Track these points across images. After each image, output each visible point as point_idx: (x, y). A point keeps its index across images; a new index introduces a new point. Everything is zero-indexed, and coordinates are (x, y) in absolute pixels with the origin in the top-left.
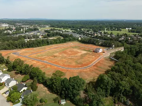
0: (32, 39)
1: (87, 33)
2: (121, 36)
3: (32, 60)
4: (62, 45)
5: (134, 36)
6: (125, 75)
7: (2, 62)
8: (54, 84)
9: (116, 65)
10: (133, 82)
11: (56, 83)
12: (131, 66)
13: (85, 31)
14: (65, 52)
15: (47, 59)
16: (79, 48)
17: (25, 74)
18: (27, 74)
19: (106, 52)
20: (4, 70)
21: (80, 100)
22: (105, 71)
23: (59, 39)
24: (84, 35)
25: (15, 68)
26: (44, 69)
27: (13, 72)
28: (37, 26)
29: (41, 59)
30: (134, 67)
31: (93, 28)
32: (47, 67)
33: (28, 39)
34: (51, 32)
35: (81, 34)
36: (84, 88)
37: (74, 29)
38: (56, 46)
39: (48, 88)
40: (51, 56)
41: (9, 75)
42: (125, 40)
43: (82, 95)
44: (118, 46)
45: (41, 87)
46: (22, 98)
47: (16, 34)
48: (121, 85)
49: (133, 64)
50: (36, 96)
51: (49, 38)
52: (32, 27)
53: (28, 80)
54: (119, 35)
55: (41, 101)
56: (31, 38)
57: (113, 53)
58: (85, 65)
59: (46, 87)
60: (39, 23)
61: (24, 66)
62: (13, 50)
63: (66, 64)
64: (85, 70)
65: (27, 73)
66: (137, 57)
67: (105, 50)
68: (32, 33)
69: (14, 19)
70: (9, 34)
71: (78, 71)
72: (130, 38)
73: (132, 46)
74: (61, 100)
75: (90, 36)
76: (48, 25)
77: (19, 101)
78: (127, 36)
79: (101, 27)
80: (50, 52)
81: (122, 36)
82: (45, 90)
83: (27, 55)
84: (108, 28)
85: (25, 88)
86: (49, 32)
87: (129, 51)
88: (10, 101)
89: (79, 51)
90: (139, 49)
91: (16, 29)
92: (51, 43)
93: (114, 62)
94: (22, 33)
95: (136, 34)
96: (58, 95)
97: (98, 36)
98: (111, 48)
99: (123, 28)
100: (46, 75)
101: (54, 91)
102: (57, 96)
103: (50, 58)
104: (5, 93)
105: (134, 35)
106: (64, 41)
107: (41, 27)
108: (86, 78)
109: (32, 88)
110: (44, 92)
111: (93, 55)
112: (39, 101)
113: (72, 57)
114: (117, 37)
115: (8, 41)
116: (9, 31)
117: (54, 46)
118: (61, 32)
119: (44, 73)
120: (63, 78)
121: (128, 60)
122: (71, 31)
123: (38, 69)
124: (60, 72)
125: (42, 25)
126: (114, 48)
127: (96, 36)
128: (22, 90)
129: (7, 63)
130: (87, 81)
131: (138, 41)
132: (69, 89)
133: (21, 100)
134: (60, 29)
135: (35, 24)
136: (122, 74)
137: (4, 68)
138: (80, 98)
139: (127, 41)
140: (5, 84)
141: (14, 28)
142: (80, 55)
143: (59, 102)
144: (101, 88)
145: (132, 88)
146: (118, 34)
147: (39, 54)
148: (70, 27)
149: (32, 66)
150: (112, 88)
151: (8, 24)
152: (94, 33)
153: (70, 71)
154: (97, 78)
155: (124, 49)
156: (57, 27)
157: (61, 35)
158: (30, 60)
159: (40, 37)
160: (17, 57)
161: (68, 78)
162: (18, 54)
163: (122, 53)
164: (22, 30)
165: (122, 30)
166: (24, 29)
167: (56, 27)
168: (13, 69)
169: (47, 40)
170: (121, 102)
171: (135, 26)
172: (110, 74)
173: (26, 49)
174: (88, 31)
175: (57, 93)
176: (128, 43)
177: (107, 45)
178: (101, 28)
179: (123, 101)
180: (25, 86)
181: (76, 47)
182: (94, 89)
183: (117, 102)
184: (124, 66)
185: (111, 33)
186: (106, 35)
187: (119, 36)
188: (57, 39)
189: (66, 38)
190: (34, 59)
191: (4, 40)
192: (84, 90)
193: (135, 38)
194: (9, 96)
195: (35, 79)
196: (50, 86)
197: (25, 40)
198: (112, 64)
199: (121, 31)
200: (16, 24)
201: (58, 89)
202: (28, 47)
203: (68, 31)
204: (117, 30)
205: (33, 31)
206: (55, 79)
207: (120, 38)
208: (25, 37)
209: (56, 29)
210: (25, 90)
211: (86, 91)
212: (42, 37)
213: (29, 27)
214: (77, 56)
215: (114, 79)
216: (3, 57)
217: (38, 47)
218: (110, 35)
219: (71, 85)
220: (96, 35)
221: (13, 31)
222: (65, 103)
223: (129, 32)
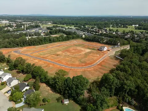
0: (34, 37)
1: (92, 30)
2: (127, 33)
3: (35, 59)
4: (65, 42)
5: (141, 33)
6: (130, 75)
7: (3, 61)
8: (57, 84)
9: (121, 64)
10: (139, 81)
11: (59, 82)
12: (137, 65)
13: (89, 28)
14: (68, 51)
15: (49, 57)
16: (83, 46)
17: (27, 73)
18: (29, 74)
19: (111, 50)
20: (6, 69)
21: (83, 99)
22: (110, 70)
23: (62, 36)
24: (88, 32)
25: (16, 67)
26: (47, 68)
27: (15, 71)
28: (39, 22)
29: (43, 58)
30: (140, 66)
31: (97, 25)
32: (49, 66)
33: (30, 36)
34: (54, 29)
35: (85, 31)
36: (88, 87)
37: (78, 25)
39: (50, 88)
40: (54, 55)
41: (11, 74)
42: (131, 37)
43: (86, 95)
44: (124, 44)
45: (44, 86)
47: (17, 31)
48: (126, 84)
49: (139, 63)
50: (38, 95)
51: (51, 36)
52: (34, 23)
53: (30, 79)
54: (126, 32)
55: (44, 100)
56: (33, 36)
57: (118, 51)
58: (89, 64)
59: (49, 86)
60: (41, 19)
61: (25, 65)
62: (14, 48)
63: (69, 63)
64: (89, 69)
65: (29, 72)
66: (144, 56)
67: (110, 48)
68: (34, 30)
69: (14, 16)
70: (9, 31)
71: (82, 70)
72: (136, 36)
73: (139, 44)
74: (64, 100)
75: (95, 33)
76: (50, 21)
77: (21, 101)
78: (133, 34)
79: (105, 24)
80: (52, 50)
81: (128, 34)
82: (48, 89)
83: (29, 53)
84: (114, 25)
85: (28, 88)
86: (52, 30)
87: (135, 49)
88: (13, 100)
89: (83, 49)
90: (145, 47)
91: (17, 26)
92: (54, 41)
93: (119, 60)
94: (23, 30)
95: (143, 32)
96: (61, 94)
97: (103, 33)
98: (116, 46)
99: (129, 24)
100: (48, 75)
101: (57, 91)
102: (61, 96)
103: (52, 56)
104: (7, 92)
105: (140, 32)
106: (67, 39)
107: (43, 24)
108: (90, 77)
109: (34, 88)
110: (47, 91)
111: (97, 54)
112: (42, 101)
113: (76, 56)
114: (123, 34)
115: (8, 38)
116: (9, 28)
117: (57, 44)
118: (64, 30)
119: (47, 72)
120: (66, 77)
121: (134, 59)
122: (74, 28)
123: (40, 68)
124: (63, 71)
125: (44, 22)
126: (119, 46)
127: (101, 34)
128: (24, 90)
129: (8, 62)
130: (91, 81)
131: (144, 39)
132: (72, 88)
133: (23, 99)
134: (63, 26)
135: (36, 21)
136: (127, 73)
137: (5, 67)
138: (83, 98)
139: (133, 39)
140: (6, 83)
141: (14, 25)
142: (84, 53)
143: (62, 102)
144: (106, 87)
145: (138, 87)
146: (124, 31)
147: (41, 53)
148: (73, 24)
149: (34, 65)
150: (116, 88)
151: (8, 20)
152: (99, 31)
153: (73, 70)
154: (101, 77)
155: (130, 47)
156: (60, 24)
157: (64, 32)
158: (32, 59)
159: (42, 34)
160: (19, 55)
161: (71, 78)
162: (19, 52)
163: (128, 51)
164: (23, 27)
165: (129, 26)
166: (25, 26)
167: (58, 24)
168: (15, 67)
169: (49, 37)
170: (126, 102)
171: (143, 22)
172: (115, 73)
173: (27, 47)
174: (92, 28)
175: (60, 93)
176: (134, 41)
177: (112, 42)
179: (127, 101)
180: (28, 85)
181: (79, 45)
182: (98, 88)
183: (121, 101)
184: (130, 65)
185: (117, 30)
186: (111, 32)
187: (125, 34)
188: (60, 36)
189: (70, 36)
191: (4, 38)
192: (88, 90)
193: (142, 36)
194: (11, 95)
195: (37, 78)
196: (53, 86)
197: (27, 37)
198: (117, 63)
199: (127, 28)
200: (16, 21)
201: (61, 89)
202: (30, 45)
203: (71, 29)
204: (123, 27)
205: (34, 28)
206: (58, 78)
207: (126, 35)
208: (26, 35)
209: (59, 25)
210: (27, 89)
211: (90, 91)
212: (44, 34)
213: (31, 24)
214: (80, 55)
215: (119, 79)
216: (4, 56)
217: (40, 45)
218: (115, 32)
219: (74, 85)
220: (100, 32)
221: (13, 28)
222: (68, 102)
223: (136, 29)
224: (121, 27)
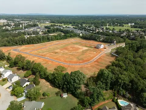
0: (33, 36)
1: (89, 28)
2: (123, 31)
3: (34, 57)
4: (63, 41)
5: (136, 32)
6: (125, 70)
7: (3, 58)
8: (56, 79)
9: (116, 60)
10: (133, 76)
11: (58, 77)
12: (131, 61)
13: (86, 27)
14: (66, 49)
15: (48, 55)
16: (80, 44)
17: (27, 69)
18: (29, 70)
19: (107, 48)
20: (6, 66)
21: (81, 93)
22: (106, 66)
23: (60, 35)
24: (85, 31)
25: (16, 64)
26: (46, 65)
27: (15, 68)
28: (37, 21)
29: (42, 55)
30: (134, 62)
31: (94, 23)
32: (48, 63)
33: (28, 35)
34: (52, 28)
35: (82, 30)
36: (85, 82)
37: (75, 24)
38: (57, 43)
39: (50, 83)
41: (11, 71)
42: (127, 36)
43: (83, 88)
44: (120, 42)
45: (43, 82)
46: (25, 92)
47: (15, 30)
48: (120, 78)
49: (133, 59)
50: (38, 89)
51: (49, 34)
52: (32, 22)
53: (30, 75)
54: (122, 30)
55: (44, 95)
56: (31, 34)
57: (114, 49)
58: (86, 61)
59: (48, 82)
60: (39, 18)
61: (25, 62)
62: (14, 47)
63: (67, 60)
64: (86, 66)
65: (29, 69)
66: (138, 53)
67: (107, 46)
68: (32, 29)
69: (12, 15)
70: (7, 30)
71: (79, 67)
72: (132, 34)
73: (134, 41)
74: (63, 94)
75: (92, 32)
76: (48, 20)
77: (22, 95)
78: (129, 32)
79: (103, 22)
80: (51, 49)
81: (125, 32)
82: (48, 85)
83: (28, 51)
84: (111, 24)
85: (28, 83)
86: (50, 28)
87: (130, 47)
88: (14, 95)
89: (80, 47)
90: (140, 44)
91: (15, 25)
92: (52, 40)
93: (115, 57)
94: (22, 29)
95: (139, 30)
97: (99, 31)
98: (112, 44)
99: (125, 23)
100: (48, 71)
101: (56, 86)
102: (59, 90)
103: (51, 54)
104: (9, 88)
105: (136, 30)
106: (65, 37)
107: (41, 23)
108: (87, 73)
109: (34, 83)
110: (46, 86)
111: (94, 51)
112: (42, 95)
113: (74, 54)
114: (119, 33)
115: (7, 37)
116: (7, 27)
117: (55, 42)
118: (62, 28)
119: (46, 68)
120: (64, 72)
121: (129, 56)
122: (72, 27)
123: (39, 64)
124: (61, 67)
125: (42, 21)
126: (115, 44)
128: (25, 85)
129: (8, 59)
130: (88, 76)
131: (139, 37)
132: (70, 82)
133: (24, 94)
134: (61, 25)
135: (34, 20)
136: (122, 68)
137: (5, 64)
140: (7, 79)
141: (13, 24)
142: (81, 51)
143: (61, 96)
144: (102, 82)
145: (132, 81)
146: (120, 29)
147: (40, 51)
148: (71, 23)
149: (33, 62)
150: (112, 82)
151: (6, 19)
152: (96, 29)
153: (72, 67)
154: (98, 72)
155: (126, 44)
156: (58, 23)
157: (62, 31)
158: (31, 57)
159: (40, 33)
160: (18, 53)
161: (70, 73)
162: (18, 50)
163: (123, 48)
164: (21, 26)
165: (125, 25)
166: (23, 25)
167: (56, 23)
168: (15, 65)
169: (47, 36)
170: (120, 95)
171: (138, 21)
172: (111, 69)
173: (26, 45)
174: (90, 27)
175: (59, 87)
176: (130, 39)
177: (108, 41)
178: (103, 24)
179: (122, 94)
180: (28, 81)
181: (77, 43)
182: (94, 83)
183: (116, 95)
184: (125, 61)
185: (113, 29)
186: (107, 31)
187: (121, 32)
188: (58, 35)
189: (67, 34)
190: (35, 56)
191: (3, 37)
192: (85, 84)
193: (137, 34)
194: (12, 90)
195: (37, 74)
196: (52, 80)
197: (25, 36)
198: (113, 59)
199: (123, 26)
200: (14, 20)
201: (60, 84)
202: (28, 44)
203: (68, 27)
204: (119, 26)
205: (33, 27)
206: (57, 73)
207: (122, 33)
208: (24, 34)
209: (57, 24)
210: (27, 85)
211: (87, 85)
212: (42, 33)
213: (28, 23)
214: (78, 52)
215: (114, 74)
216: (4, 54)
217: (39, 43)
218: (112, 31)
219: (72, 79)
220: (97, 31)
221: (11, 27)
222: (67, 96)
223: (132, 27)
224: (118, 26)
